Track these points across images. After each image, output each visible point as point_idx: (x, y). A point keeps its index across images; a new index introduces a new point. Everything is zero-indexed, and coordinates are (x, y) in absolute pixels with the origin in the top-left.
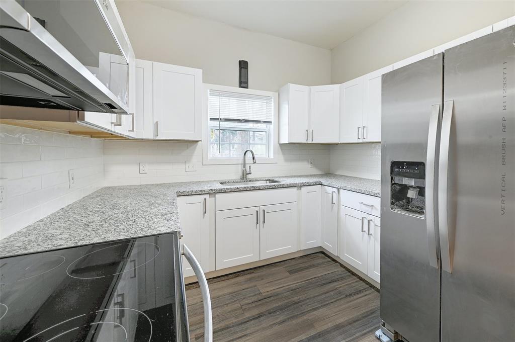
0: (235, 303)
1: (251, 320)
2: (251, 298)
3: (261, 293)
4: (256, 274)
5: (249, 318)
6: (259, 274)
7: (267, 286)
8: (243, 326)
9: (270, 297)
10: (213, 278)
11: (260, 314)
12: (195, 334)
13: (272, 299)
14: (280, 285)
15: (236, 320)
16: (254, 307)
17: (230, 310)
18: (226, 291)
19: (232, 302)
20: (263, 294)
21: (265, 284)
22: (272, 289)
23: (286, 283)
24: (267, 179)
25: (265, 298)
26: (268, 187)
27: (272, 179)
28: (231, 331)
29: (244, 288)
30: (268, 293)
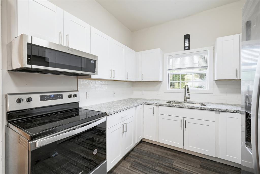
0: (157, 160)
1: (157, 171)
2: (166, 163)
3: (173, 165)
4: (179, 155)
5: (157, 170)
6: (182, 156)
7: (179, 164)
8: (151, 170)
9: (176, 169)
10: (159, 146)
11: (163, 172)
12: (135, 160)
13: (175, 171)
14: (187, 168)
15: (151, 166)
16: (163, 167)
17: (153, 161)
18: (159, 154)
19: (157, 159)
20: (173, 166)
21: (179, 162)
22: (181, 167)
23: (192, 170)
24: (200, 103)
25: (172, 168)
26: (189, 107)
27: (203, 103)
28: (146, 168)
29: (168, 157)
30: (176, 167)
